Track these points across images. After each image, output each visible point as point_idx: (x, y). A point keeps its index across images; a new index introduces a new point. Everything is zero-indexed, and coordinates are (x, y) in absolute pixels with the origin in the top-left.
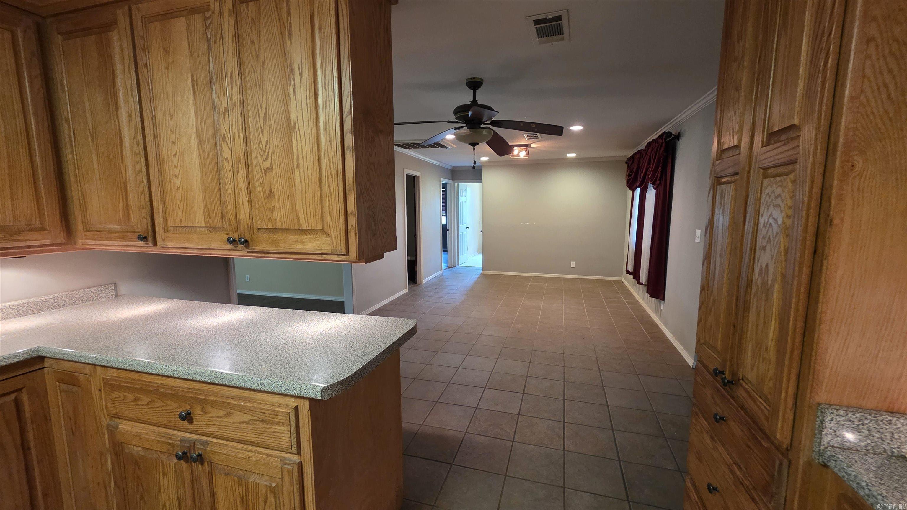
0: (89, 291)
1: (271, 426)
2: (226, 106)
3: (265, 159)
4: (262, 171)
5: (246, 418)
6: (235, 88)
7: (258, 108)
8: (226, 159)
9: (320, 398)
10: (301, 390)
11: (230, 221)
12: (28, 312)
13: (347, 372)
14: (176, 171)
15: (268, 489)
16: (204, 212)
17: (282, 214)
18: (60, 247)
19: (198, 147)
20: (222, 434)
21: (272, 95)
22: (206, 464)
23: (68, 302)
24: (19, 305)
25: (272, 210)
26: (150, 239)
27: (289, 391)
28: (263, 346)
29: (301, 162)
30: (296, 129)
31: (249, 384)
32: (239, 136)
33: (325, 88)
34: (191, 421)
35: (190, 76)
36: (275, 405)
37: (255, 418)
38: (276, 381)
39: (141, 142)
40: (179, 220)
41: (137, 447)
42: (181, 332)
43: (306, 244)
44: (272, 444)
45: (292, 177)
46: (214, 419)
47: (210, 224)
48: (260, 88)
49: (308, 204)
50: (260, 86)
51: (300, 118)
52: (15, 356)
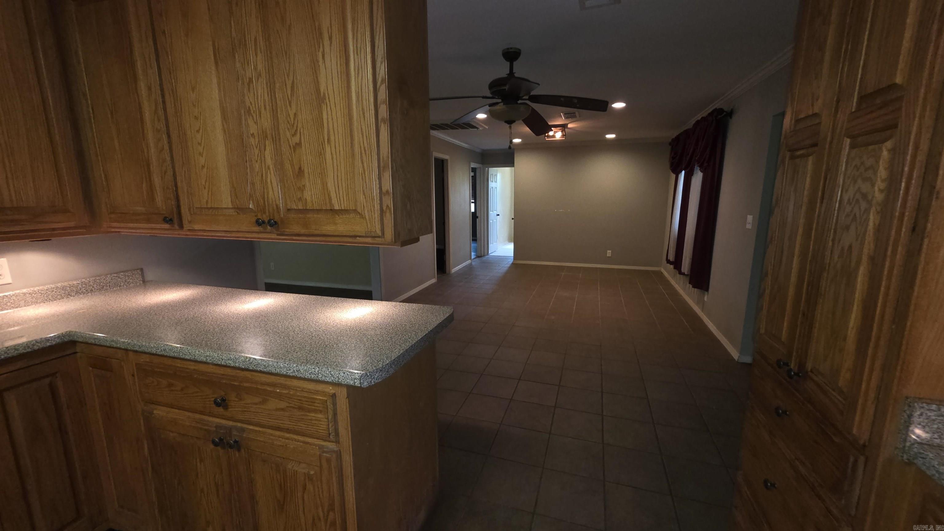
0: (116, 277)
1: (308, 414)
2: (251, 76)
3: (293, 133)
4: (290, 146)
5: (283, 405)
6: (259, 55)
7: (285, 77)
8: (253, 135)
9: (359, 385)
10: (339, 377)
11: (258, 201)
12: (57, 297)
13: (385, 359)
14: (201, 149)
15: (307, 477)
16: (231, 192)
17: (313, 193)
18: (85, 230)
19: (222, 123)
20: (258, 421)
21: (299, 63)
22: (243, 450)
23: (95, 287)
24: (47, 290)
25: (302, 189)
26: (176, 220)
27: (327, 378)
28: (296, 332)
29: (332, 138)
30: (326, 100)
31: (285, 370)
32: (265, 108)
33: (357, 55)
34: (226, 407)
35: (211, 43)
36: (312, 393)
37: (291, 405)
38: (313, 367)
39: (163, 118)
40: (205, 200)
41: (172, 432)
42: (211, 317)
43: (339, 225)
44: (310, 432)
45: (323, 153)
46: (250, 405)
47: (237, 206)
48: (286, 56)
49: (340, 182)
50: (286, 54)
51: (330, 88)
52: (47, 340)
